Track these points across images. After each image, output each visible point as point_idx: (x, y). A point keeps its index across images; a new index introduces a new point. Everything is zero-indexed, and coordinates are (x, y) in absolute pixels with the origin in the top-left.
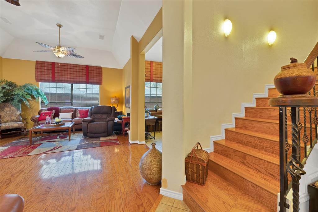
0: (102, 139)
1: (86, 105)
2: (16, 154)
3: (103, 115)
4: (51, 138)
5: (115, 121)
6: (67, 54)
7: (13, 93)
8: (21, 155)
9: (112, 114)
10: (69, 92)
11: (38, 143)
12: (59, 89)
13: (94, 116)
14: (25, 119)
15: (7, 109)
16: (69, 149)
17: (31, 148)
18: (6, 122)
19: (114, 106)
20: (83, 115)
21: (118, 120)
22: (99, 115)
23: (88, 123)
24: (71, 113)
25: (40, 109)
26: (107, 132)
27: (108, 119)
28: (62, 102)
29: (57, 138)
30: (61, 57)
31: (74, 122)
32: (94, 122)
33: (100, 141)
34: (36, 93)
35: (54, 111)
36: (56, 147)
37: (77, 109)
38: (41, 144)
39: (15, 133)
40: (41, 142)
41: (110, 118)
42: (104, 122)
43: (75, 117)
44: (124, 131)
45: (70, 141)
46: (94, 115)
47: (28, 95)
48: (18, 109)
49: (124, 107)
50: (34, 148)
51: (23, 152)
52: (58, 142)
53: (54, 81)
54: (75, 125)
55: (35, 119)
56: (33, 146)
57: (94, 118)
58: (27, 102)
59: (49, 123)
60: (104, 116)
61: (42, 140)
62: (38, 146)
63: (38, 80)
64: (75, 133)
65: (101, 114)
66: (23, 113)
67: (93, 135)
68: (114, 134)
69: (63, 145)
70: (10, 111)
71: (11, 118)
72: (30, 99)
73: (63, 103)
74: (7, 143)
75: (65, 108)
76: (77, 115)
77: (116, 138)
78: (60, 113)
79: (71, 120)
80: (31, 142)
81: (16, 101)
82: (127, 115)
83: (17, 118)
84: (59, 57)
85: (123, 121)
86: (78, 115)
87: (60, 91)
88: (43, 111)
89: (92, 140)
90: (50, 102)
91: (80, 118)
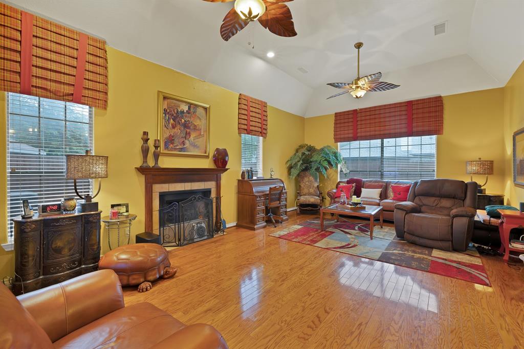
0: (436, 253)
1: (407, 176)
2: (305, 240)
3: (442, 200)
4: (347, 226)
5: (476, 218)
6: (369, 88)
7: (312, 160)
8: (309, 243)
9: (468, 201)
10: (376, 153)
11: (330, 229)
12: (373, 149)
13: (420, 200)
14: (322, 193)
15: (306, 179)
16: (367, 255)
17: (321, 235)
18: (305, 195)
19: (474, 181)
20: (398, 196)
21: (488, 218)
22: (432, 199)
23: (405, 213)
24: (379, 191)
25: (339, 180)
26: (452, 241)
27: (454, 211)
28: (367, 171)
29: (354, 229)
30: (360, 97)
31: (382, 207)
32: (419, 212)
33: (430, 258)
34: (334, 158)
35: (354, 185)
36: (349, 244)
37: (390, 182)
38: (333, 232)
39: (312, 210)
40: (334, 230)
41: (462, 209)
42: (444, 217)
43: (386, 198)
44: (507, 252)
45: (372, 239)
46: (420, 197)
47: (325, 162)
48: (316, 180)
49: (509, 183)
50: (324, 236)
51: (311, 238)
52: (354, 235)
53: (355, 138)
54: (384, 212)
55: (332, 195)
56: (324, 232)
57: (421, 204)
58: (324, 170)
59: (344, 203)
60: (446, 203)
61: (336, 227)
62: (329, 235)
63: (338, 139)
64: (383, 227)
65: (438, 198)
66: (321, 185)
67: (417, 239)
68: (474, 249)
69: (360, 245)
70: (308, 181)
71: (309, 191)
72: (328, 166)
73: (368, 173)
74: (303, 221)
75: (370, 181)
76: (389, 195)
77: (477, 261)
78: (362, 189)
79: (378, 201)
80: (323, 228)
81: (313, 170)
82: (519, 208)
83: (314, 191)
84: (357, 97)
85: (502, 223)
86: (391, 194)
87: (365, 154)
88: (341, 184)
89: (413, 249)
90: (351, 171)
91: (393, 199)
